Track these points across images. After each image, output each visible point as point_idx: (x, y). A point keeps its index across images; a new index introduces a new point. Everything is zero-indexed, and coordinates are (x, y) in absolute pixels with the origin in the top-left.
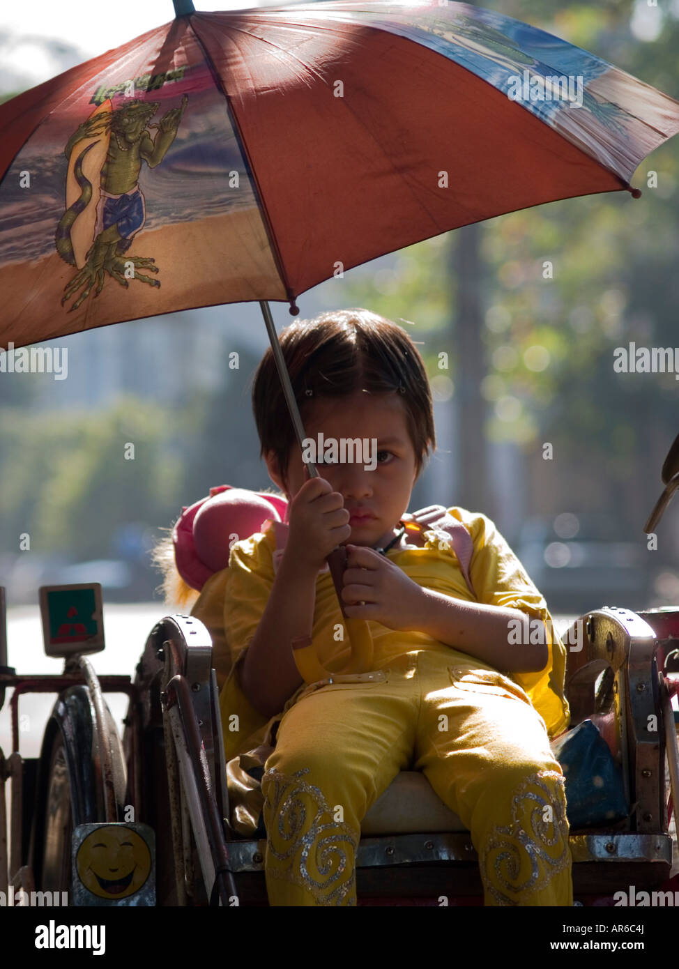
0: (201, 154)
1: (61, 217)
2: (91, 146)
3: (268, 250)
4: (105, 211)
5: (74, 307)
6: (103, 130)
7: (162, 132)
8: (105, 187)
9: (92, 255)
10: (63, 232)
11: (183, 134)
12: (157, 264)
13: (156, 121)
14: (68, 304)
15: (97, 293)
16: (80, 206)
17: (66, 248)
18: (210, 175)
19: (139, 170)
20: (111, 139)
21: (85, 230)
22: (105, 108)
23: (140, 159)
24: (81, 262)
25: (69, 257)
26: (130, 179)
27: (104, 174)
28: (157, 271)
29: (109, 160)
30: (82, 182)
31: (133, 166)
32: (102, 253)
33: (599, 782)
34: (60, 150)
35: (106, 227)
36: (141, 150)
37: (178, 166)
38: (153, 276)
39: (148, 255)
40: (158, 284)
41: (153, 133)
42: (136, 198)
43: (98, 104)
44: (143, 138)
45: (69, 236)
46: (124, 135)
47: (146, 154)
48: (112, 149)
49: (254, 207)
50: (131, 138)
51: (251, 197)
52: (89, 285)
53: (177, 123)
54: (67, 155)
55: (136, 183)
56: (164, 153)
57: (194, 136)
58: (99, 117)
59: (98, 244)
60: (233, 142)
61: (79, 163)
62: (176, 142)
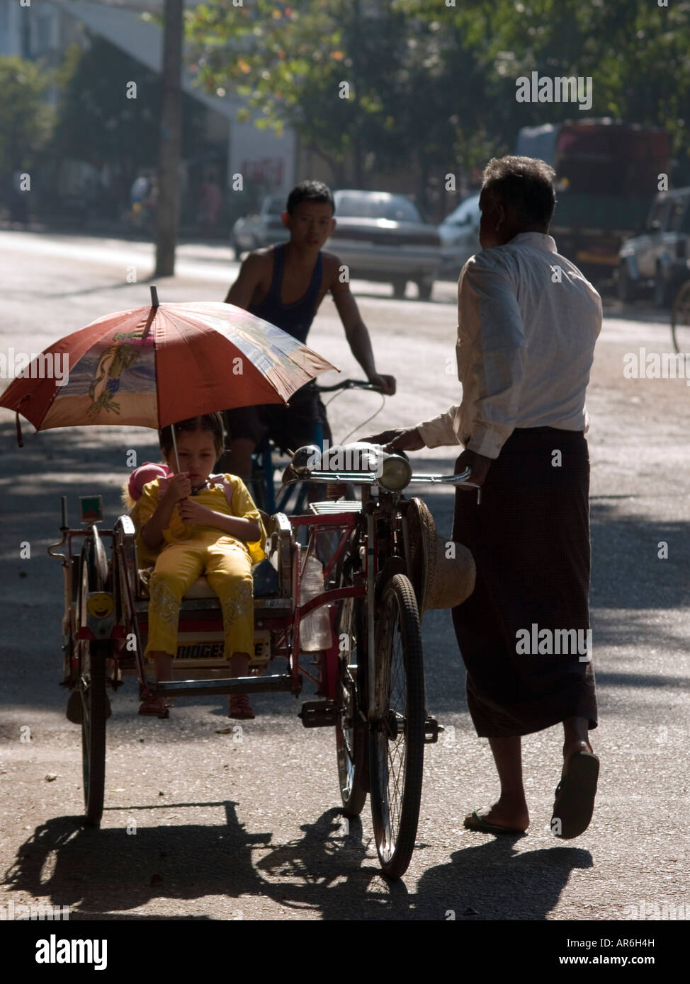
0: (142, 370)
1: (93, 382)
2: (108, 358)
3: (156, 411)
4: (108, 383)
5: (90, 416)
6: (114, 352)
7: (132, 359)
8: (109, 374)
9: (100, 398)
10: (92, 388)
11: (138, 360)
12: (120, 406)
13: (131, 353)
14: (89, 414)
15: (98, 412)
16: (100, 380)
17: (92, 393)
18: (144, 378)
19: (121, 371)
20: (116, 356)
21: (100, 388)
22: (116, 343)
23: (123, 366)
24: (96, 400)
25: (92, 397)
26: (117, 374)
27: (110, 369)
28: (119, 408)
29: (113, 365)
30: (102, 370)
31: (120, 368)
32: (103, 398)
33: (268, 580)
34: (98, 357)
35: (106, 389)
36: (124, 363)
37: (134, 372)
38: (118, 411)
39: (117, 402)
40: (118, 413)
41: (129, 358)
42: (118, 381)
43: (115, 341)
44: (126, 358)
45: (94, 390)
46: (120, 356)
47: (125, 365)
48: (115, 360)
49: (155, 394)
50: (122, 357)
51: (155, 390)
52: (97, 408)
53: (138, 356)
54: (100, 359)
55: (119, 375)
56: (131, 366)
57: (141, 362)
58: (113, 347)
59: (102, 395)
60: (153, 368)
61: (103, 363)
62: (136, 363)
